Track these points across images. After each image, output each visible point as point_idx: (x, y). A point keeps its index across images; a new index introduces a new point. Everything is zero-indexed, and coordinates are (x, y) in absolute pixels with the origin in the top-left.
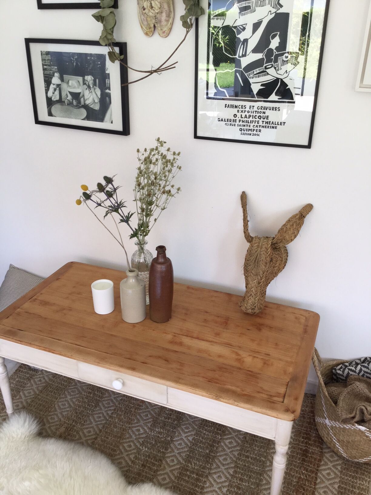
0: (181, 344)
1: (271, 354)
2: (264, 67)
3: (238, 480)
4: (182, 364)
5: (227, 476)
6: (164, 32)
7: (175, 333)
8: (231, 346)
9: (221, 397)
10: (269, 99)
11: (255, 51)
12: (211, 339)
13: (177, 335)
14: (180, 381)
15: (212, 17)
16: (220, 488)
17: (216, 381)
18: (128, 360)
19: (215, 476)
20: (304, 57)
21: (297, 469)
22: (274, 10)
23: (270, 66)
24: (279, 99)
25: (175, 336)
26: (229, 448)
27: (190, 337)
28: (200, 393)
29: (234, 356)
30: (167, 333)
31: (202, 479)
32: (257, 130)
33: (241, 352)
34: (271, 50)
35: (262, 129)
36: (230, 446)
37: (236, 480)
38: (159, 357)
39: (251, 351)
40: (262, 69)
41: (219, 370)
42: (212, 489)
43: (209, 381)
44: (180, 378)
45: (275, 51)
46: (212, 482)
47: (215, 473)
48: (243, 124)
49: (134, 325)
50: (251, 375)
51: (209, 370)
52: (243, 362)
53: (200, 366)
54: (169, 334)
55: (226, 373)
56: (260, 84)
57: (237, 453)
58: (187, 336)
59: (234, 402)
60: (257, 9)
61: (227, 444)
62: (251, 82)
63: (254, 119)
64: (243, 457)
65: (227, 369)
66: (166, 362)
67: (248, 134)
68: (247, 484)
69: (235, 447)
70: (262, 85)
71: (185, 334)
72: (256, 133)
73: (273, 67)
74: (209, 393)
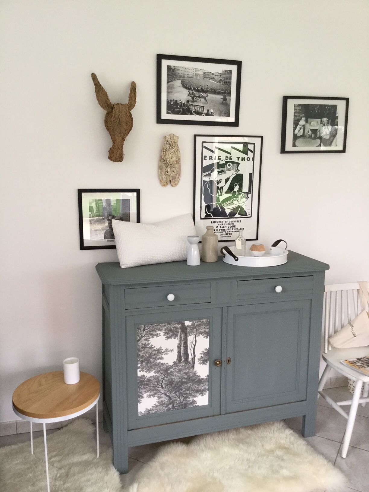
2: (232, 200)
6: (175, 184)
10: (236, 216)
11: (226, 192)
15: (203, 176)
20: (251, 194)
22: (236, 173)
23: (235, 200)
24: (240, 216)
32: (229, 234)
34: (235, 192)
35: (233, 233)
40: (231, 201)
45: (237, 192)
48: (222, 231)
56: (230, 209)
60: (227, 172)
62: (225, 209)
63: (228, 228)
67: (225, 237)
70: (231, 210)
72: (229, 235)
73: (236, 201)
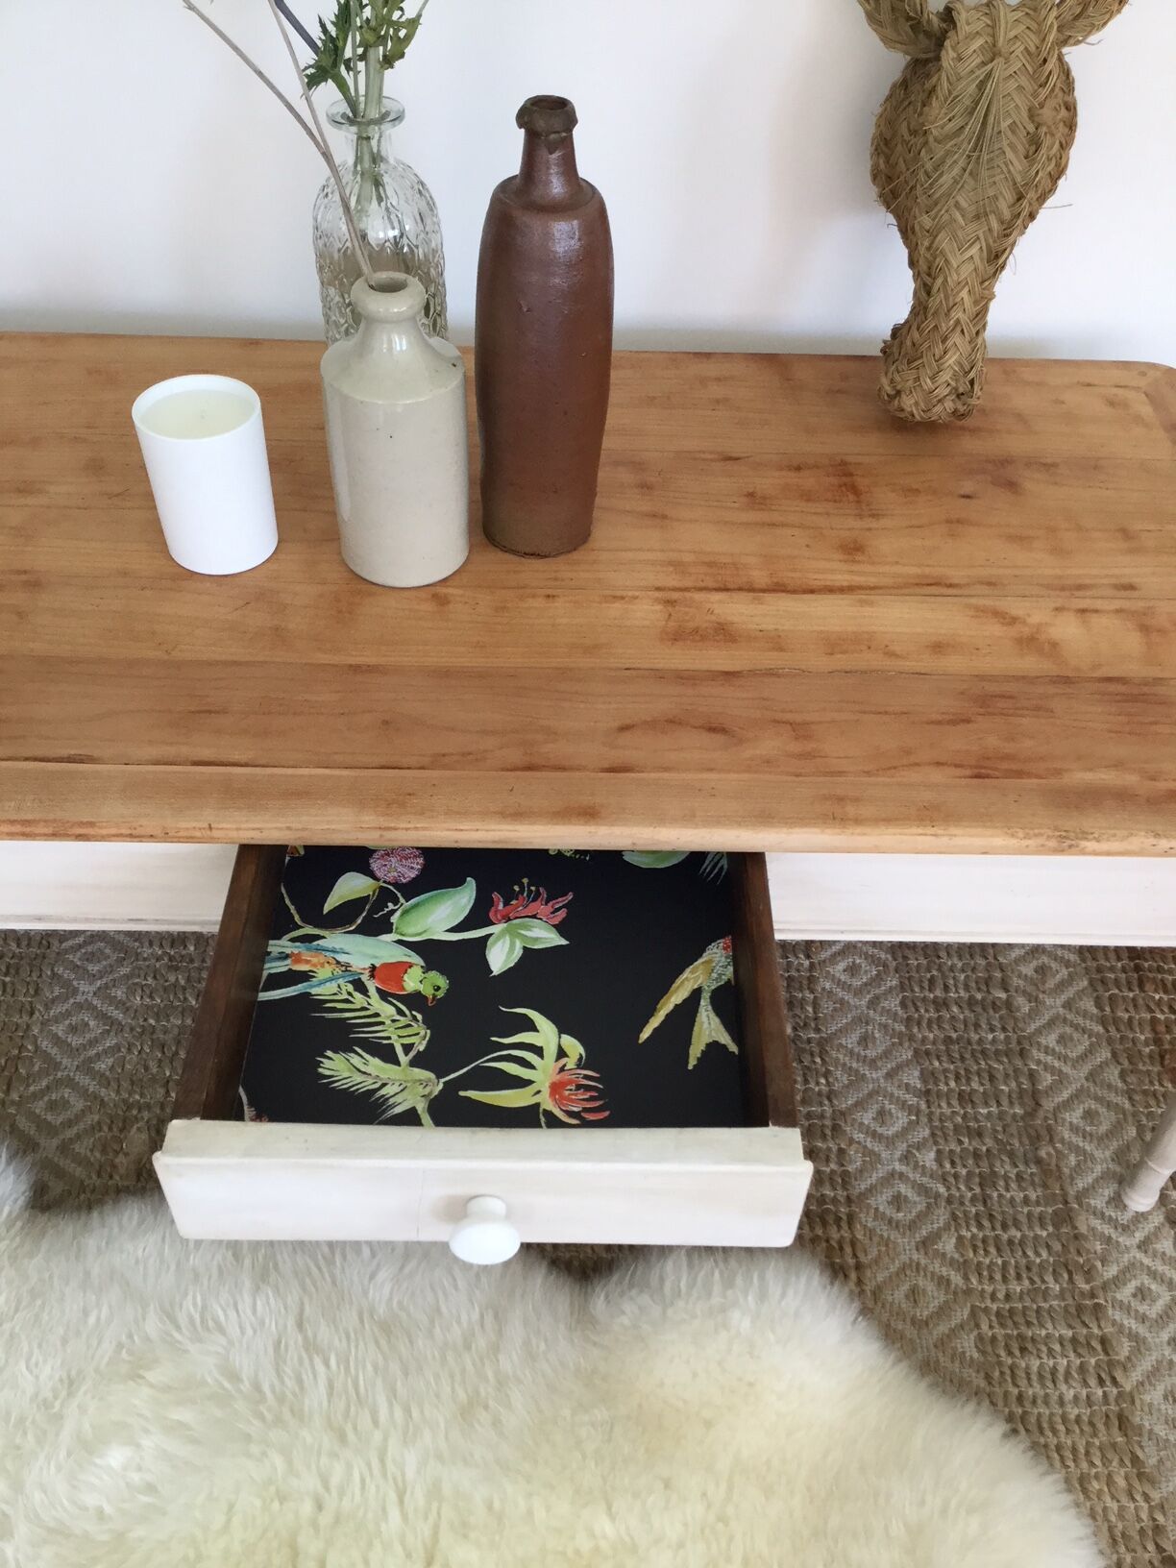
0: (725, 634)
1: (1135, 580)
3: (955, 1102)
4: (800, 730)
5: (910, 1103)
7: (658, 589)
8: (951, 586)
9: (1084, 835)
12: (842, 579)
13: (675, 595)
14: (851, 810)
16: (906, 1158)
17: (1005, 765)
18: (528, 773)
19: (867, 1118)
21: (1131, 995)
25: (669, 602)
26: (858, 992)
27: (740, 589)
28: (978, 842)
29: (995, 629)
30: (623, 598)
31: (825, 1147)
33: (1015, 607)
36: (857, 983)
37: (949, 1104)
38: (673, 722)
39: (1048, 587)
41: (982, 710)
42: (881, 1172)
43: (978, 776)
44: (841, 800)
46: (869, 1145)
47: (859, 1105)
49: (436, 593)
50: (1133, 699)
51: (939, 723)
52: (1054, 645)
53: (886, 713)
54: (636, 598)
55: (1022, 716)
57: (897, 1002)
58: (727, 590)
59: (1153, 841)
61: (843, 978)
64: (927, 1011)
65: (1011, 697)
66: (719, 738)
68: (994, 1109)
69: (878, 979)
71: (711, 584)
74: (1021, 834)
